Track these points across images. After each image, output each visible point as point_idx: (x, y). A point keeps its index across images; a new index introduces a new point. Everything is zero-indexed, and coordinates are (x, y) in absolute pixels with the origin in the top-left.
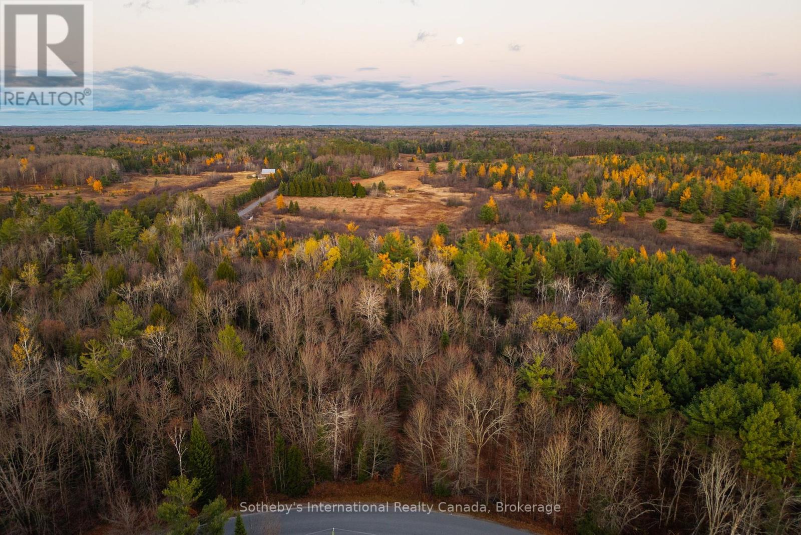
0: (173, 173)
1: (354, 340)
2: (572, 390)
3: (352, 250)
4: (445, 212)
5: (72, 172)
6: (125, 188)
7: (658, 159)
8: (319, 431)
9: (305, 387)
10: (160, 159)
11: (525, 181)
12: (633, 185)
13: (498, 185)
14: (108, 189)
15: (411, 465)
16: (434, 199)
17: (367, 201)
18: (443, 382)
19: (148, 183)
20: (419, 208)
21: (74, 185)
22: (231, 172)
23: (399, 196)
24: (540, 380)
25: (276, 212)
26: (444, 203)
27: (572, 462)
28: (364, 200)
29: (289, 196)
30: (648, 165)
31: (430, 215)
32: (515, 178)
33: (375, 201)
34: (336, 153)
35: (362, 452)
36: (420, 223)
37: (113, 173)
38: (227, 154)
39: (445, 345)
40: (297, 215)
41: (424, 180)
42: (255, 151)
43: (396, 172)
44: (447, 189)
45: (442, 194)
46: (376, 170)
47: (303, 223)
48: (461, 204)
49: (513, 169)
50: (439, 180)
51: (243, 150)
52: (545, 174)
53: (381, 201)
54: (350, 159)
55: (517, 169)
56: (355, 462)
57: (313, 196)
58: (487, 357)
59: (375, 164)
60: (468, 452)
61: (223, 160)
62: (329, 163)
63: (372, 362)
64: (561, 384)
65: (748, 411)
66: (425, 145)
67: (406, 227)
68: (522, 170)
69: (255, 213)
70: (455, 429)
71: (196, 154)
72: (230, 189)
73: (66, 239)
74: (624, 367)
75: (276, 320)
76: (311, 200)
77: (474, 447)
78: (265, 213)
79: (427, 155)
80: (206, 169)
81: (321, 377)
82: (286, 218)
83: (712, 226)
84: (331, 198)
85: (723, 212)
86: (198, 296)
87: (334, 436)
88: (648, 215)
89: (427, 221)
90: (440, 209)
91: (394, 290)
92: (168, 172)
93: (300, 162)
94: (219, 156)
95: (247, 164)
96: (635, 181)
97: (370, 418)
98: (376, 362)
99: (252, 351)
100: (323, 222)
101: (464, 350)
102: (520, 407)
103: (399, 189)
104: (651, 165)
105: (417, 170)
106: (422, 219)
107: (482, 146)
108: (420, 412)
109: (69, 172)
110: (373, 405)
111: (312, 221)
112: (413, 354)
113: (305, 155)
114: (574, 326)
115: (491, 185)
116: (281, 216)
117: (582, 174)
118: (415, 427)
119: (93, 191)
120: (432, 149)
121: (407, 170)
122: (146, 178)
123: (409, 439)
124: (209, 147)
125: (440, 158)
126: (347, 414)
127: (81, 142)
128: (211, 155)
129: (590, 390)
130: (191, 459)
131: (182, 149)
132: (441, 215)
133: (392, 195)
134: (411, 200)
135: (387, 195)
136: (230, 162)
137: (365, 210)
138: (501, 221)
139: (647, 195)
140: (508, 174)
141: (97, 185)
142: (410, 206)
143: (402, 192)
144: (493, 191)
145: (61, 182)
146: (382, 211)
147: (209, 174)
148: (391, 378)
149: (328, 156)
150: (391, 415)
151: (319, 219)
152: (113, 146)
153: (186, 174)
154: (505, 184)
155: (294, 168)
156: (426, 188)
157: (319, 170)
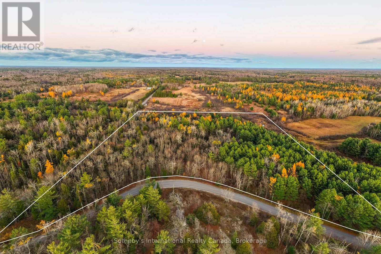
0: (122, 88)
1: (175, 146)
2: (218, 158)
3: (174, 122)
4: (198, 103)
5: (95, 90)
6: (110, 94)
7: (256, 85)
8: (170, 167)
9: (166, 157)
10: (118, 83)
11: (219, 93)
12: (248, 95)
13: (212, 94)
14: (105, 94)
15: (186, 173)
16: (195, 98)
17: (177, 99)
18: (193, 156)
19: (116, 92)
20: (191, 101)
21: (96, 93)
22: (138, 87)
23: (186, 97)
24: (211, 156)
25: (153, 103)
26: (198, 100)
27: (215, 172)
28: (176, 98)
29: (156, 97)
30: (253, 87)
31: (194, 104)
32: (217, 92)
33: (179, 99)
34: (168, 82)
35: (177, 171)
36: (191, 107)
37: (106, 89)
38: (137, 81)
39: (194, 147)
40: (158, 104)
41: (193, 91)
42: (145, 80)
43: (185, 88)
44: (199, 94)
45: (198, 96)
46: (179, 88)
47: (160, 107)
48: (202, 100)
49: (217, 89)
50: (197, 91)
51: (141, 80)
52: (225, 91)
53: (181, 99)
54: (172, 84)
55: (218, 89)
56: (176, 172)
57: (162, 97)
58: (202, 150)
59: (179, 85)
60: (197, 171)
61: (136, 83)
62: (166, 86)
63: (179, 152)
64: (216, 157)
65: (246, 163)
66: (193, 78)
67: (187, 108)
68: (219, 89)
69: (147, 103)
70: (194, 166)
71: (128, 81)
72: (139, 94)
73: (104, 116)
74: (228, 153)
75: (159, 142)
76: (162, 98)
77: (198, 170)
78: (150, 103)
79: (194, 81)
80: (131, 86)
81: (169, 155)
82: (156, 105)
83: (265, 108)
84: (167, 98)
85: (269, 104)
86: (142, 136)
87: (172, 168)
88: (250, 104)
89: (193, 106)
90: (196, 102)
91: (184, 133)
92: (121, 88)
93: (158, 85)
94: (135, 82)
95: (143, 85)
96: (248, 94)
97: (179, 164)
98: (180, 152)
99: (155, 149)
100: (165, 106)
101: (198, 149)
102: (207, 162)
103: (186, 94)
104: (254, 87)
105: (191, 87)
106: (192, 106)
107: (209, 79)
108: (188, 163)
109: (94, 89)
110: (180, 161)
111: (163, 106)
112: (188, 150)
113: (159, 82)
114: (220, 143)
115: (210, 94)
116: (154, 104)
117: (235, 91)
118: (187, 166)
119: (101, 95)
120: (195, 79)
121: (188, 87)
122: (115, 90)
123: (186, 168)
124: (132, 79)
125: (197, 83)
126: (175, 164)
127: (94, 77)
128: (132, 81)
129: (221, 158)
130: (146, 172)
131: (124, 80)
132: (197, 104)
133: (184, 97)
134: (189, 99)
135: (182, 97)
136: (138, 84)
137: (176, 102)
138: (212, 107)
139: (251, 98)
140: (215, 90)
141: (103, 93)
142: (189, 101)
143: (186, 96)
144: (211, 95)
145: (92, 92)
146: (181, 102)
147: (132, 88)
148: (183, 155)
149: (166, 83)
150: (183, 163)
151: (164, 105)
152: (103, 78)
153: (126, 88)
154: (214, 93)
155: (156, 87)
156: (193, 94)
157: (164, 88)
